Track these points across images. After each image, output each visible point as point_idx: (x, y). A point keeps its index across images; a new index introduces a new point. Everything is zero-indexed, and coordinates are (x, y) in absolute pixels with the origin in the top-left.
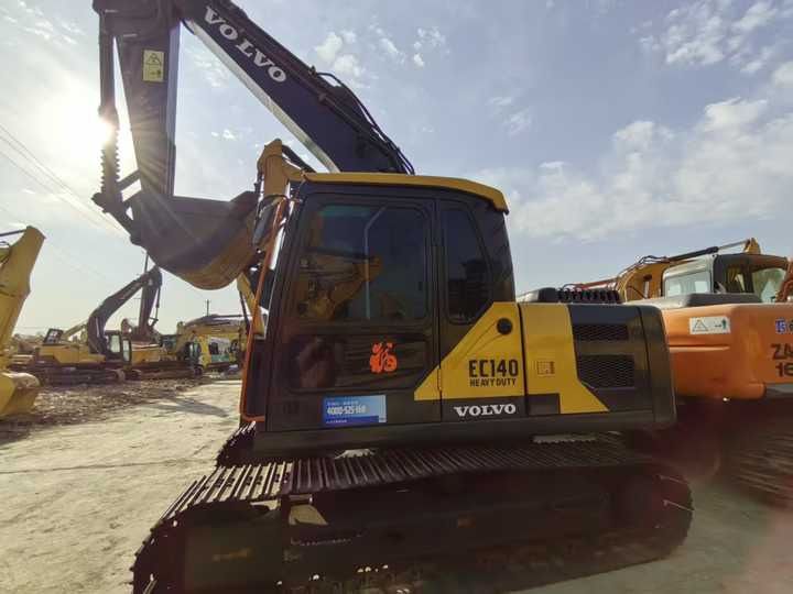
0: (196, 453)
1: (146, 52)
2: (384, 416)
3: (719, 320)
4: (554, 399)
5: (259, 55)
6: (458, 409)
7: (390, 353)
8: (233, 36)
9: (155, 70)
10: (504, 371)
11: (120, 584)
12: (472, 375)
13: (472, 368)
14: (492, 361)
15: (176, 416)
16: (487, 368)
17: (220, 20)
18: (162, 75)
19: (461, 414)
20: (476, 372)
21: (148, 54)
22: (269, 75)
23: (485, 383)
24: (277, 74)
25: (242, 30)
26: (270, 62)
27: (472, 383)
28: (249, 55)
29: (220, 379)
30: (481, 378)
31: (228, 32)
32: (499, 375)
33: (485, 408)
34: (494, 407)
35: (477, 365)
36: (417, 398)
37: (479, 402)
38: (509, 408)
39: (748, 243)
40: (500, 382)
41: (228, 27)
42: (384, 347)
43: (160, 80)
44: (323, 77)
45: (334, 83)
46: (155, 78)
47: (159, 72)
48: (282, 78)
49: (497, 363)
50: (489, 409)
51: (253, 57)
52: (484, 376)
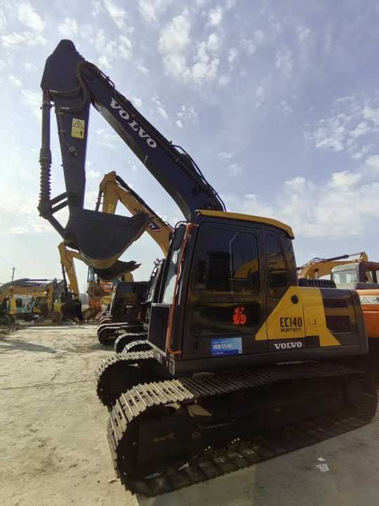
0: (53, 379)
1: (74, 119)
2: (241, 349)
3: (375, 297)
4: (317, 338)
5: (142, 131)
6: (276, 345)
7: (243, 313)
8: (127, 117)
9: (79, 131)
10: (296, 324)
11: (70, 467)
12: (282, 326)
13: (281, 322)
14: (291, 319)
15: (15, 353)
16: (288, 321)
17: (120, 107)
18: (83, 134)
19: (278, 348)
20: (283, 324)
21: (75, 121)
22: (147, 143)
23: (287, 330)
24: (152, 143)
25: (133, 115)
26: (147, 136)
27: (282, 330)
28: (136, 130)
29: (30, 326)
30: (285, 328)
31: (124, 115)
32: (294, 326)
33: (288, 344)
34: (292, 344)
35: (283, 320)
36: (257, 339)
37: (285, 341)
38: (299, 344)
39: (362, 254)
40: (294, 330)
41: (124, 112)
42: (240, 310)
43: (82, 137)
44: (176, 148)
45: (181, 152)
46: (79, 136)
47: (81, 133)
48: (154, 146)
49: (293, 319)
50: (290, 345)
51: (138, 131)
52: (287, 326)
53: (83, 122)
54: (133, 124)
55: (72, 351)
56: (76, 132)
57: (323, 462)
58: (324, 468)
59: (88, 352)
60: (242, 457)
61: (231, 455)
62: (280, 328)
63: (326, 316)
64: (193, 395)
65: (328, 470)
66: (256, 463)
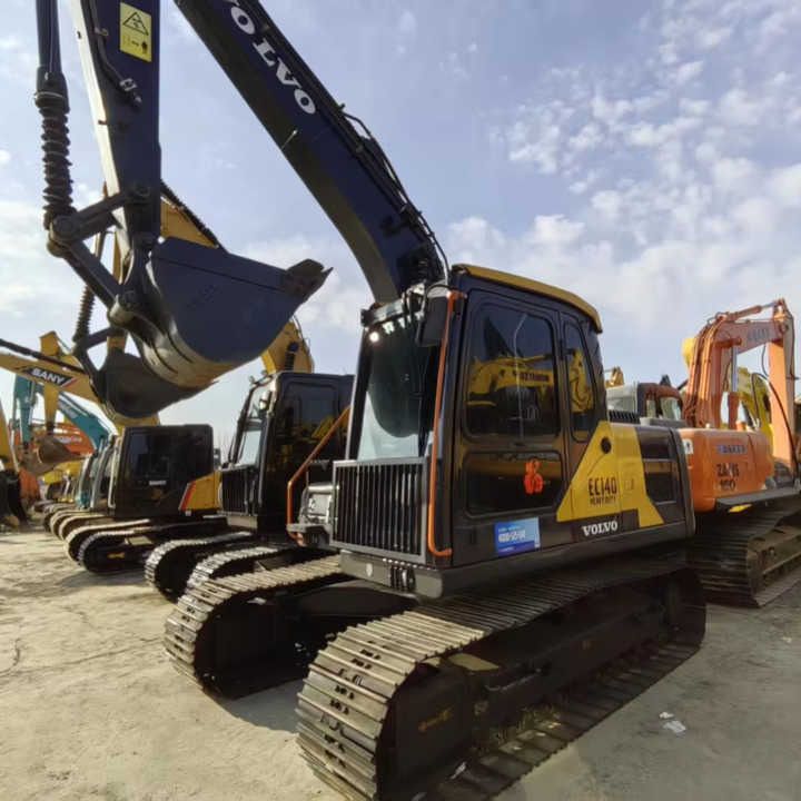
0: (16, 660)
1: (123, 6)
4: (635, 513)
5: (282, 71)
6: (585, 529)
7: (538, 471)
8: (249, 29)
9: (139, 40)
10: (609, 489)
12: (591, 494)
13: (590, 487)
14: (602, 480)
16: (599, 485)
18: (149, 50)
19: (587, 534)
20: (593, 490)
21: (126, 10)
23: (599, 501)
24: (305, 101)
26: (295, 82)
27: (592, 501)
28: (271, 63)
30: (595, 496)
31: (243, 20)
32: (606, 494)
33: (600, 525)
34: (605, 525)
35: (593, 484)
36: (559, 519)
37: (596, 520)
38: (614, 525)
40: (608, 500)
41: (242, 13)
42: (534, 466)
43: (148, 57)
44: (350, 120)
46: (138, 52)
47: (144, 45)
48: (310, 109)
49: (605, 481)
50: (603, 527)
51: (276, 67)
52: (598, 494)
53: (146, 18)
54: (263, 48)
55: (13, 594)
56: (132, 42)
57: (670, 719)
58: (677, 727)
59: (63, 593)
60: (543, 734)
61: (525, 736)
62: (589, 498)
63: (645, 474)
64: (481, 632)
65: (684, 728)
66: (572, 740)
